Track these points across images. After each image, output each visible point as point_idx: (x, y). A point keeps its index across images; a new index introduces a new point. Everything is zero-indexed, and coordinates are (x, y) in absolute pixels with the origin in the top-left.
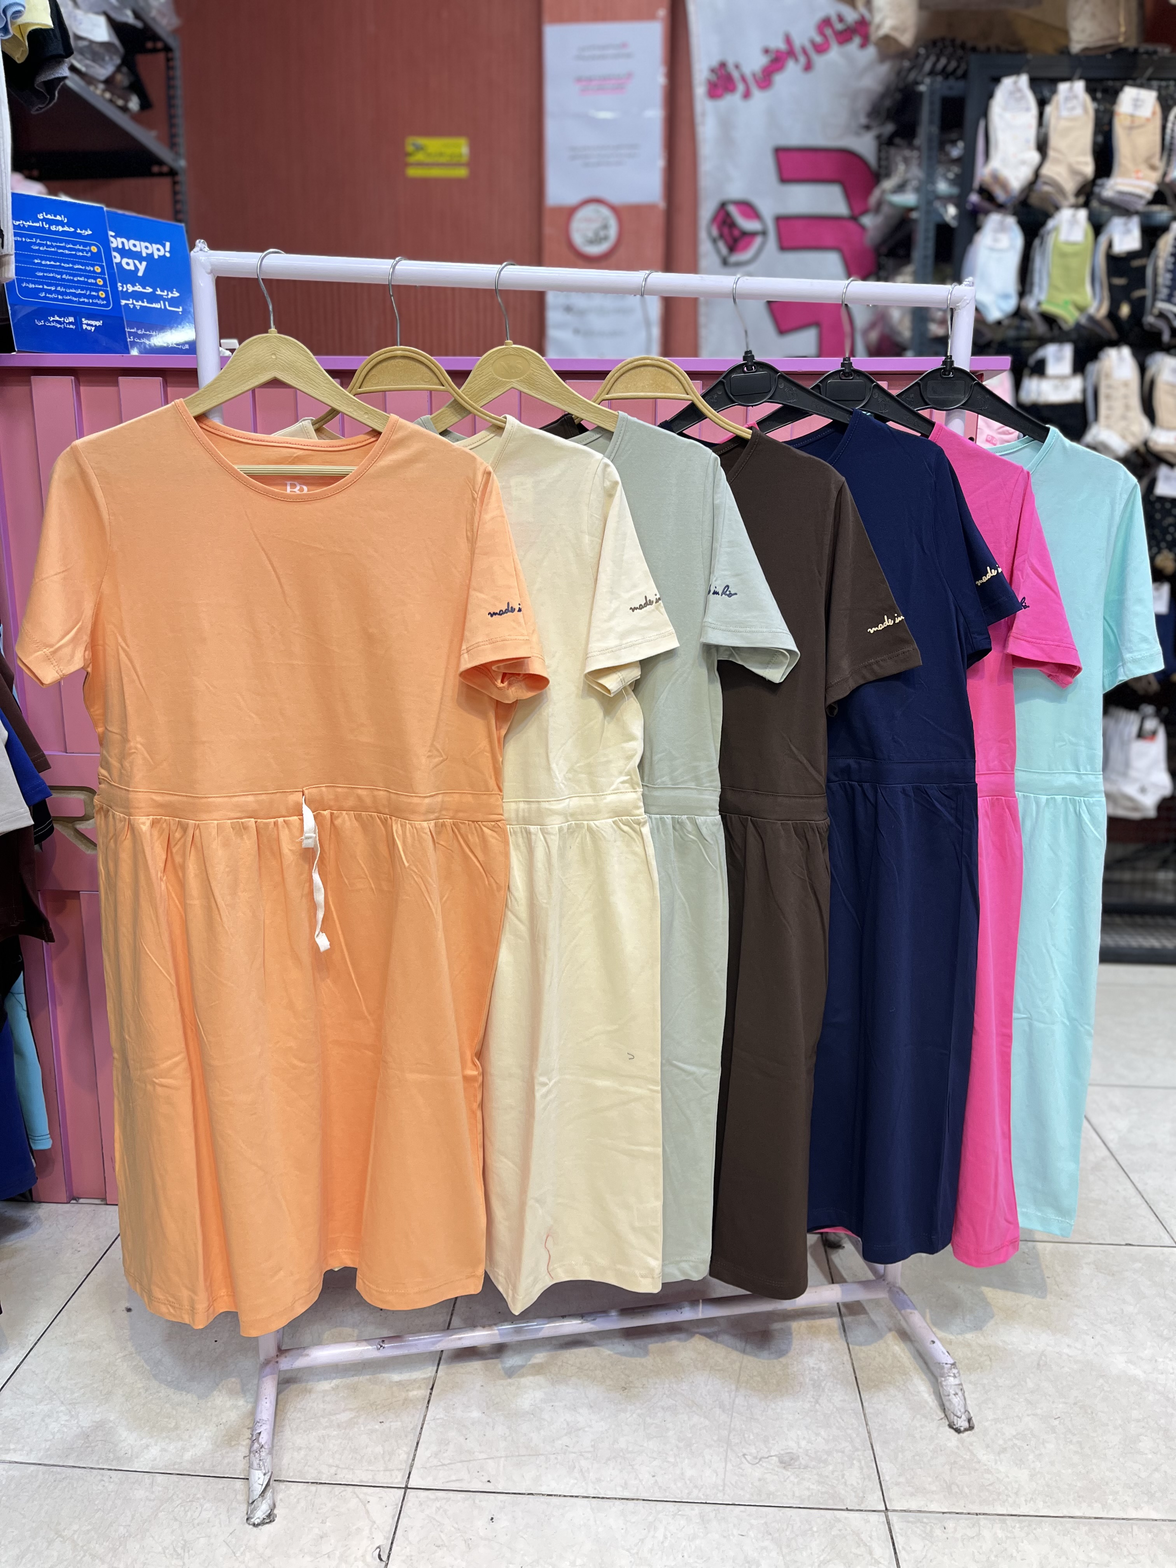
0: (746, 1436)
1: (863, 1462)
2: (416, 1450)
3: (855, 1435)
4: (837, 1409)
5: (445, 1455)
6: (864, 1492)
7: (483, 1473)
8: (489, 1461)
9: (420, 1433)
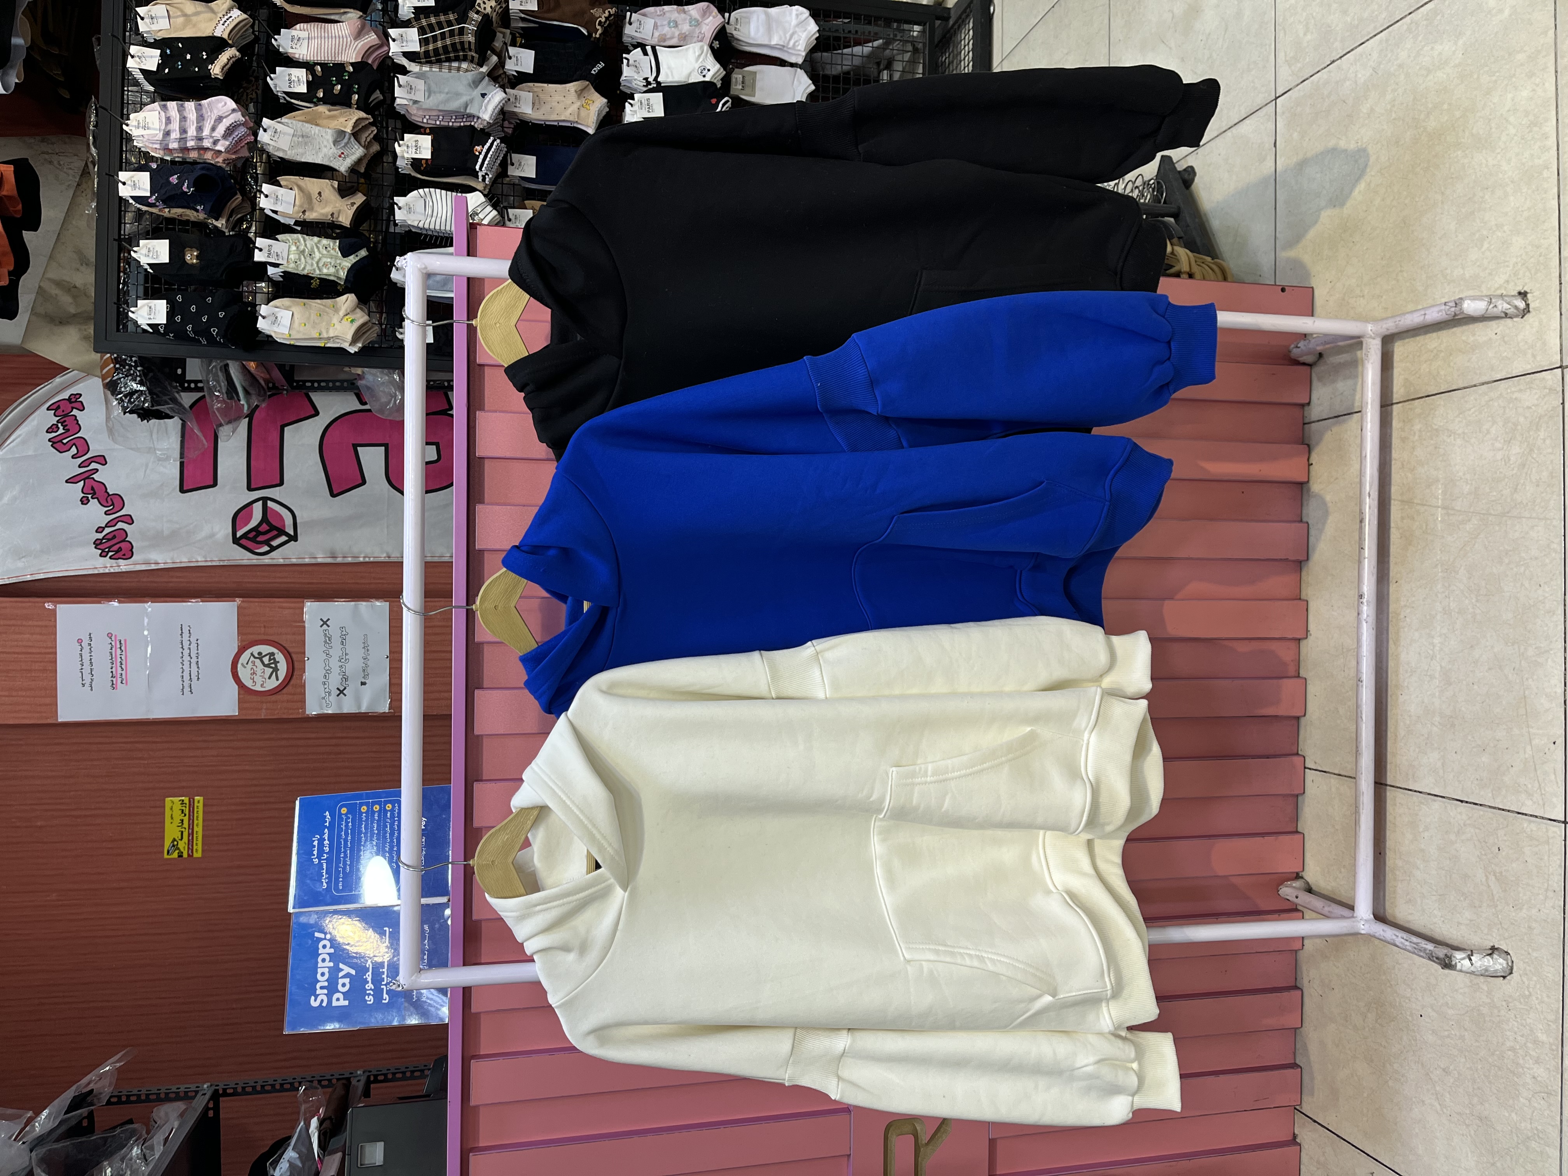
0: (1493, 498)
1: (1513, 389)
2: (1526, 815)
3: (1487, 397)
4: (1461, 413)
5: (1530, 786)
6: (1545, 388)
7: (1546, 750)
8: (1534, 743)
9: (1509, 811)
